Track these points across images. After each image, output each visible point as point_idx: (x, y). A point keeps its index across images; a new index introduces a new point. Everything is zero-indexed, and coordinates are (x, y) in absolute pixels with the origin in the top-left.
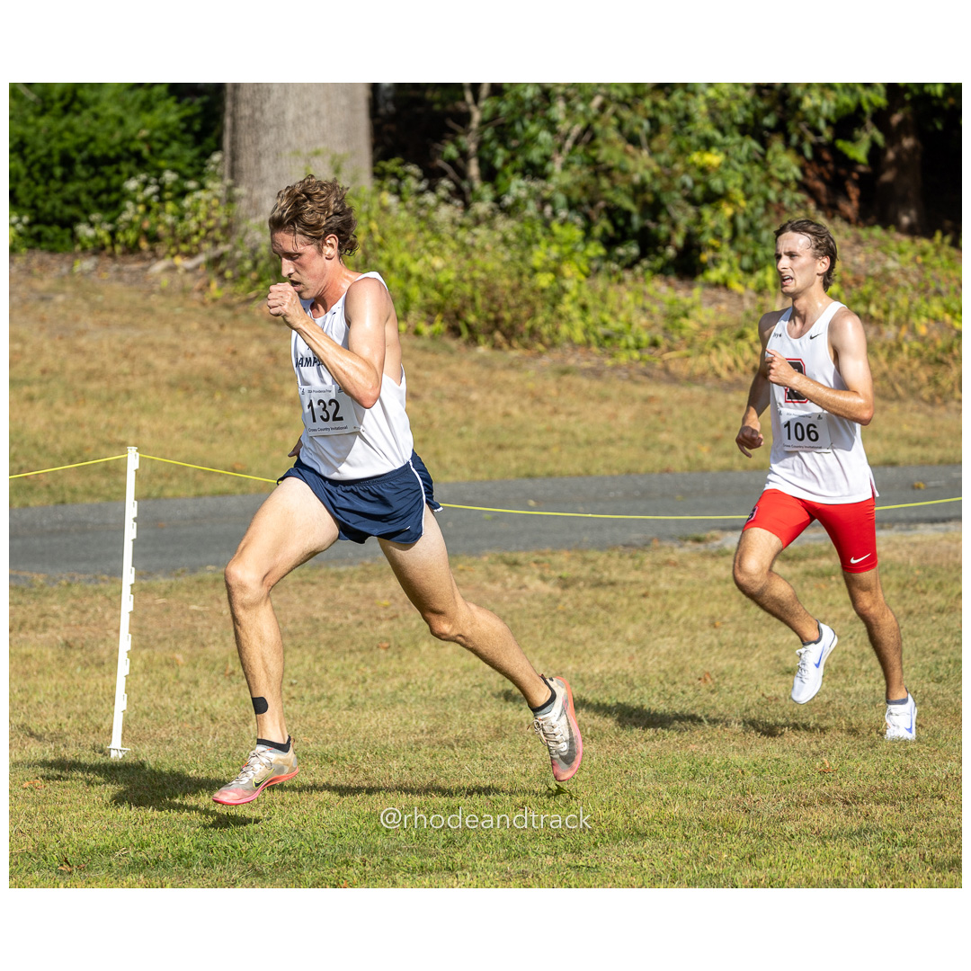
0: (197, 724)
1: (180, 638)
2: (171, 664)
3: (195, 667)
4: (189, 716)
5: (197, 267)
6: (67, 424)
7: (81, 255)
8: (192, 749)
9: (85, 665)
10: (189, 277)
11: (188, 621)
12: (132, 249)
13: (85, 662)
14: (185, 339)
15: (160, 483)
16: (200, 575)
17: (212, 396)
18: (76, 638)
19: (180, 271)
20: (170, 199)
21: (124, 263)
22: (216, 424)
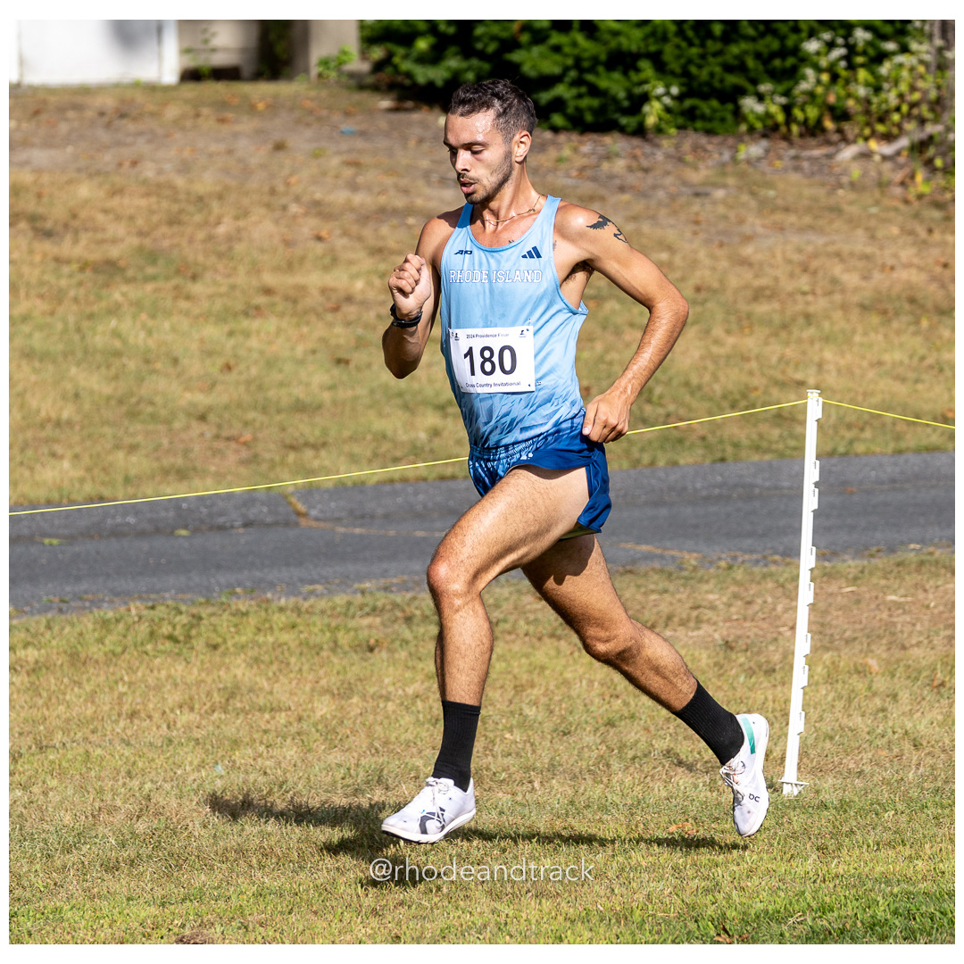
0: (896, 750)
1: (873, 637)
2: (862, 671)
3: (893, 676)
4: (885, 739)
5: (898, 153)
6: (728, 357)
7: (746, 138)
8: (889, 784)
9: (751, 673)
10: (888, 166)
11: (885, 616)
12: (813, 130)
13: (750, 668)
14: (882, 248)
15: (849, 435)
16: (899, 556)
17: (917, 322)
18: (739, 637)
19: (877, 158)
20: (862, 65)
21: (804, 148)
22: (923, 358)
